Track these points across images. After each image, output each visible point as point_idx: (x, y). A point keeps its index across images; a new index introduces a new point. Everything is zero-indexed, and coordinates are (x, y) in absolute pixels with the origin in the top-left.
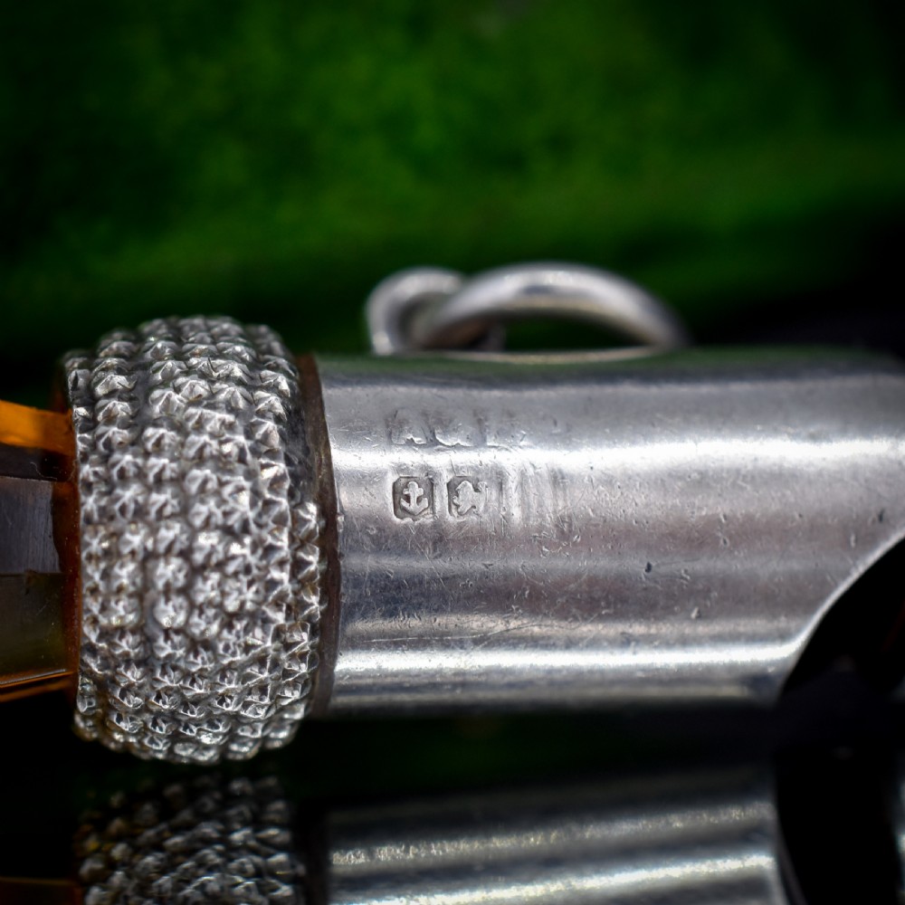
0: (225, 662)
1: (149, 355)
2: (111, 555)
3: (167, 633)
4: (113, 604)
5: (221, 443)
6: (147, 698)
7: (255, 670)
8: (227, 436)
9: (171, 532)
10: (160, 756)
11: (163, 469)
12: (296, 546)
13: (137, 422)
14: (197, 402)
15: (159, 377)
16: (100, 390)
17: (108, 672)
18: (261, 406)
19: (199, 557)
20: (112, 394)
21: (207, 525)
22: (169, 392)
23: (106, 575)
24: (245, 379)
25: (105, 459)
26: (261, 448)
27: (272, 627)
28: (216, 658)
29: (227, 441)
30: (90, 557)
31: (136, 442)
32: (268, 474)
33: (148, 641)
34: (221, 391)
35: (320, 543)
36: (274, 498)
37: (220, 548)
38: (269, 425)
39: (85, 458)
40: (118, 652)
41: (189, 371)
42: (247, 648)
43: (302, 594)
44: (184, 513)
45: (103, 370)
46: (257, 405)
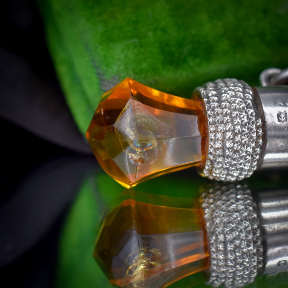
0: (242, 155)
1: (220, 87)
2: (216, 131)
3: (228, 149)
4: (216, 143)
5: (239, 105)
6: (223, 165)
7: (248, 157)
8: (241, 104)
9: (229, 126)
10: (223, 179)
11: (227, 112)
12: (257, 128)
13: (220, 101)
14: (232, 96)
15: (223, 91)
16: (210, 95)
17: (214, 159)
18: (247, 97)
19: (236, 131)
20: (213, 95)
21: (238, 124)
22: (226, 95)
23: (215, 136)
24: (242, 91)
25: (213, 110)
26: (248, 106)
27: (252, 147)
28: (239, 154)
29: (241, 105)
30: (211, 132)
31: (220, 106)
32: (250, 113)
33: (224, 151)
34: (238, 94)
35: (262, 128)
36: (252, 117)
37: (240, 129)
38: (249, 101)
39: (208, 110)
40: (217, 154)
41: (230, 90)
42: (246, 152)
43: (258, 140)
44: (232, 121)
45: (209, 90)
46: (246, 97)
